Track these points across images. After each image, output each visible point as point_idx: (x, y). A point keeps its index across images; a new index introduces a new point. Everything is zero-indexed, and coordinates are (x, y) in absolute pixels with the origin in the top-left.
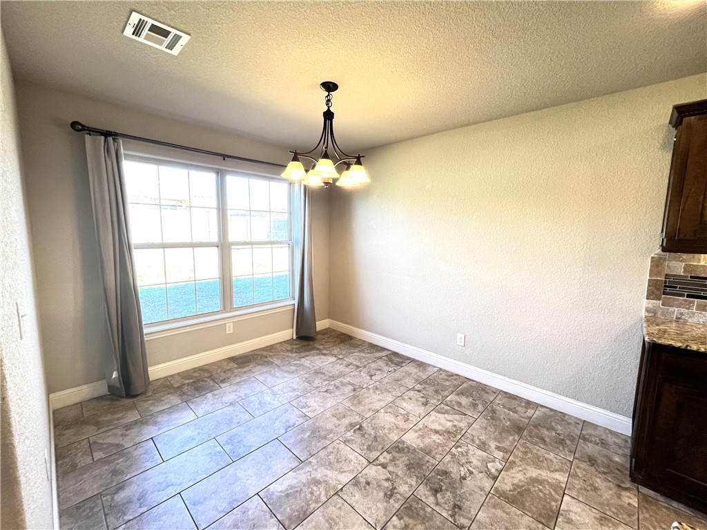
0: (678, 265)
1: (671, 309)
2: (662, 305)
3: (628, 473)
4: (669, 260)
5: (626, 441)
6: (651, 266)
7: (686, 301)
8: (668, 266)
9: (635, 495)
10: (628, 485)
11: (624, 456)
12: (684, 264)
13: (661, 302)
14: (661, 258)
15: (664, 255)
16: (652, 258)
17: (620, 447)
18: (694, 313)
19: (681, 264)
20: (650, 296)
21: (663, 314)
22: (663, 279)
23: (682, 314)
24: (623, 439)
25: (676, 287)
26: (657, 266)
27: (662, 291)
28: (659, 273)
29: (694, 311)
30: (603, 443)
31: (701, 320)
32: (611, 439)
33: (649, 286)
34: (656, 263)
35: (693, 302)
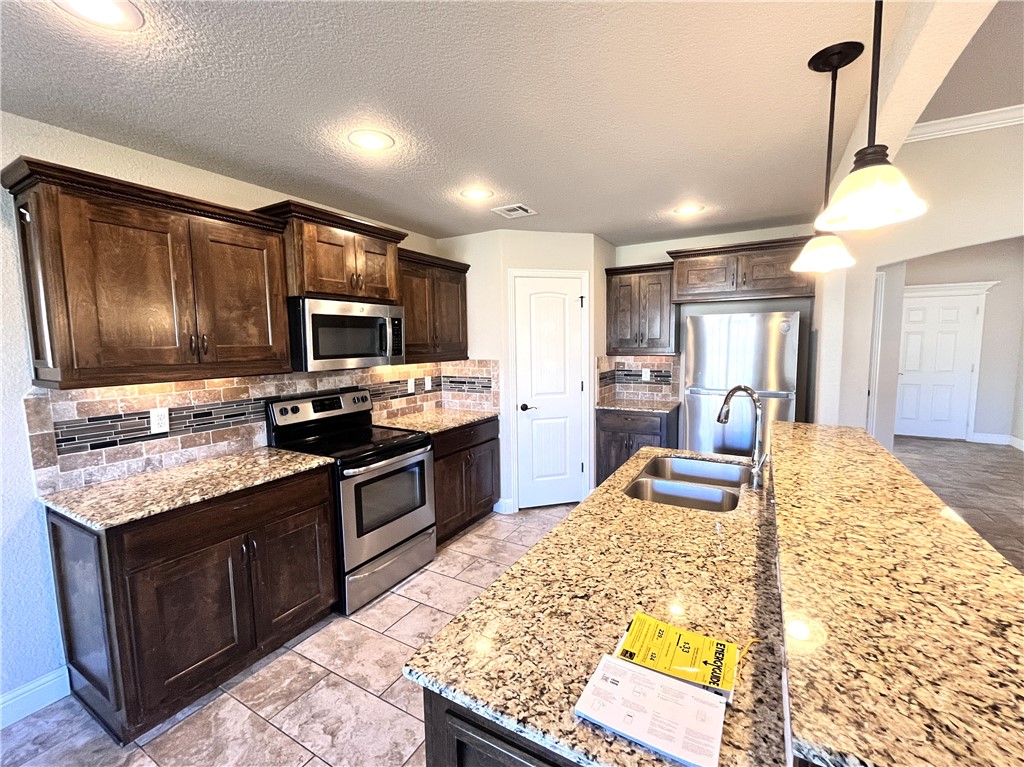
0: (69, 407)
1: (76, 472)
2: (62, 471)
3: (111, 741)
4: (54, 401)
5: (70, 706)
6: (28, 415)
7: (91, 455)
8: (54, 410)
9: (143, 756)
10: (125, 755)
11: (86, 726)
12: (75, 403)
13: (58, 466)
14: (40, 399)
15: (44, 394)
16: (26, 401)
17: (70, 722)
18: (105, 469)
19: (71, 403)
20: (39, 461)
21: (66, 483)
22: (52, 431)
23: (91, 475)
24: (64, 708)
25: (74, 439)
26: (38, 413)
27: (56, 450)
28: (43, 424)
29: (105, 465)
30: (42, 742)
31: (116, 474)
32: (47, 726)
33: (32, 446)
34: (35, 408)
35: (101, 454)
